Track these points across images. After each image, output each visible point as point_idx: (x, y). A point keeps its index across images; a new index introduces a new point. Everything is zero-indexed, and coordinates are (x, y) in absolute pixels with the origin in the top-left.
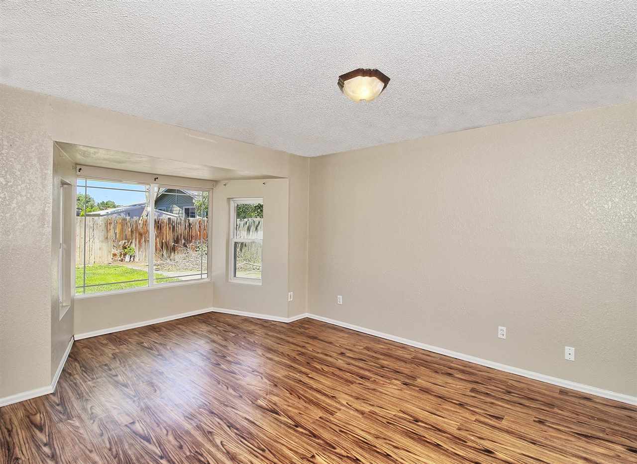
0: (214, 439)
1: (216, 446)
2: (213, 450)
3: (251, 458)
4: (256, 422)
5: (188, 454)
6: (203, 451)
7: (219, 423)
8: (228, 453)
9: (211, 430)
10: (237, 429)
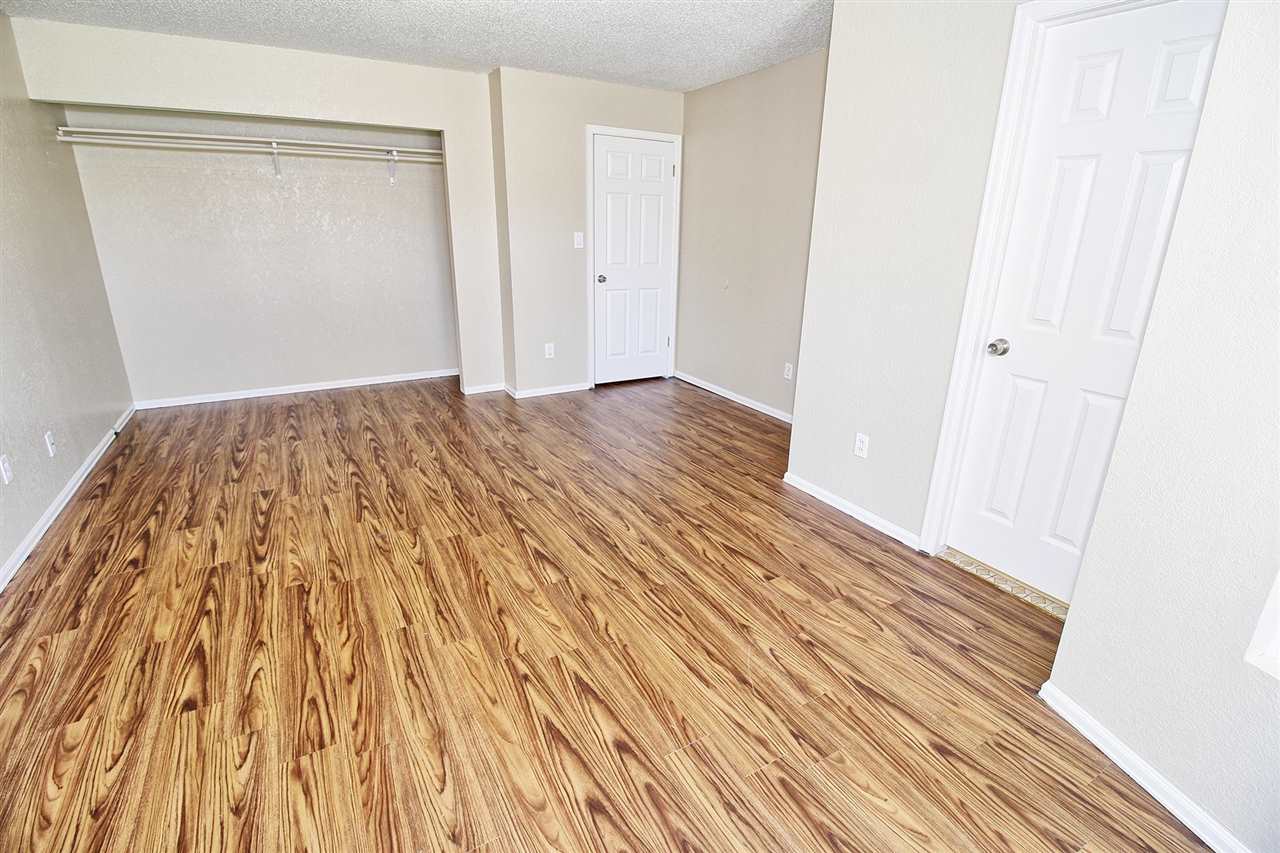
0: (638, 534)
1: (634, 526)
2: (639, 524)
3: (598, 510)
4: (576, 546)
5: (669, 525)
6: (652, 525)
7: (630, 553)
8: (621, 519)
9: (643, 546)
10: (605, 541)
